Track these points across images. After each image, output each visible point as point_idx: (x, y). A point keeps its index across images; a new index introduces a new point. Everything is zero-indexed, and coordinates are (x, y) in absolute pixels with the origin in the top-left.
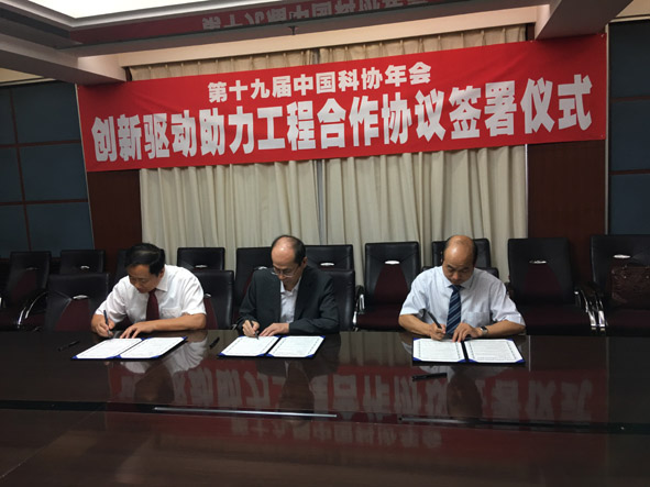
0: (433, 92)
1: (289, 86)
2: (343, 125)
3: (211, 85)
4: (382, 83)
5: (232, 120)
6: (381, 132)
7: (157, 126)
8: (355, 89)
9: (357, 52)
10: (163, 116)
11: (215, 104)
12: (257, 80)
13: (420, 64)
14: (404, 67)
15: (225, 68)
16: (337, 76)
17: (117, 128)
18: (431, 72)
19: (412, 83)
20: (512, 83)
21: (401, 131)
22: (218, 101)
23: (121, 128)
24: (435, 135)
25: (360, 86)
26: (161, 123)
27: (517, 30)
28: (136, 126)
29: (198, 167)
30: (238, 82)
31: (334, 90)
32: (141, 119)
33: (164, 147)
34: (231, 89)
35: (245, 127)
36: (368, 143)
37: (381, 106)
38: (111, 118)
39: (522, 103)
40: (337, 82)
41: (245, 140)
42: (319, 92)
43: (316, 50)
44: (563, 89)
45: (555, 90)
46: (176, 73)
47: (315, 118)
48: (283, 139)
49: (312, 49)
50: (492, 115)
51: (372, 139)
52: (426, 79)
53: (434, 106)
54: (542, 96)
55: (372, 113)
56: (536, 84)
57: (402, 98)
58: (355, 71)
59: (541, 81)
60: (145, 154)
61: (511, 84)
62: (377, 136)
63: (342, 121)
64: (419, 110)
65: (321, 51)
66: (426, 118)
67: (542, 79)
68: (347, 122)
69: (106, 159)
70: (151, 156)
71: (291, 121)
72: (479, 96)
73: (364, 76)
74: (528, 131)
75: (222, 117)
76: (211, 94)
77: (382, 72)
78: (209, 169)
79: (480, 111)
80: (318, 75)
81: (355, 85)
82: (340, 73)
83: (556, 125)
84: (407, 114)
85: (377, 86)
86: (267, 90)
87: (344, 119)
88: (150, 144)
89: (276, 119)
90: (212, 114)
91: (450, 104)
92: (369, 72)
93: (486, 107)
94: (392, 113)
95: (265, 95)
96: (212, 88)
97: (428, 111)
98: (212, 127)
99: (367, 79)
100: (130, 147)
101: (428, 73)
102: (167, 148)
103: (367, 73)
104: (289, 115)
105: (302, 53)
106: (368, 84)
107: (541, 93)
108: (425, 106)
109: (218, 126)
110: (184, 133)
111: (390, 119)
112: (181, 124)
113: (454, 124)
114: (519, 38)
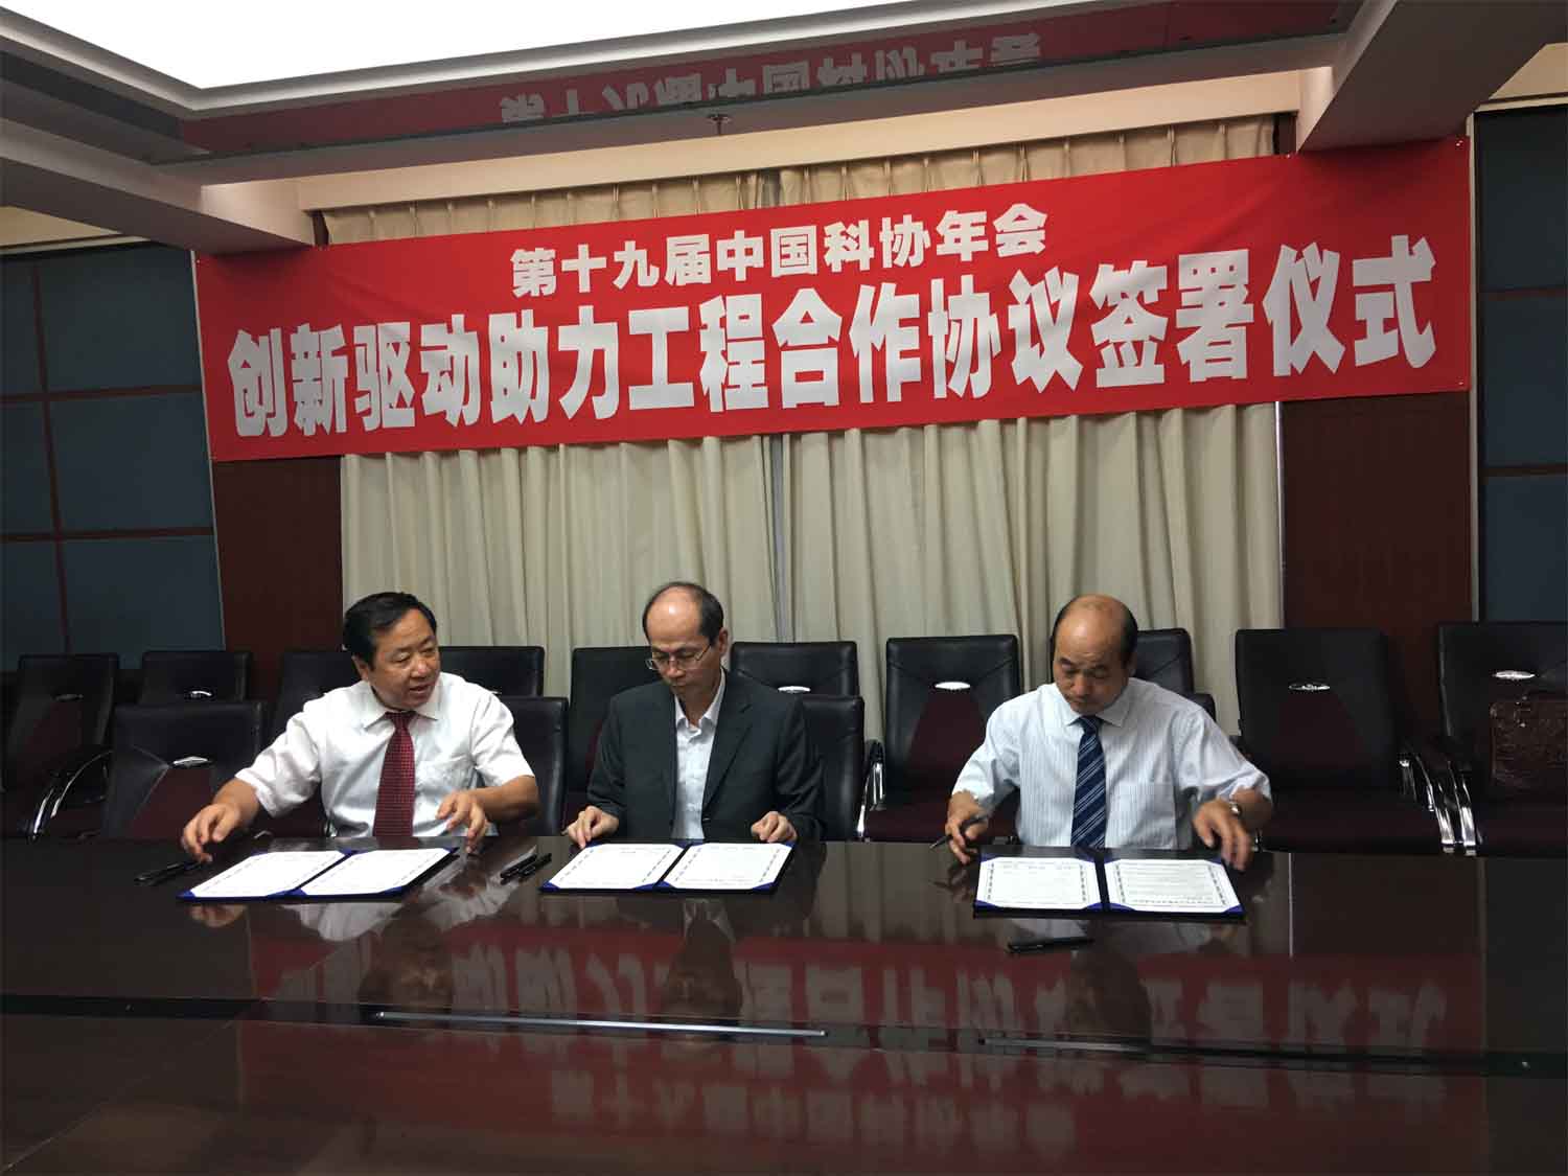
0: (1052, 275)
1: (707, 257)
2: (834, 351)
3: (519, 256)
4: (929, 253)
5: (568, 338)
6: (927, 369)
7: (387, 352)
8: (865, 266)
9: (870, 180)
10: (402, 329)
11: (527, 301)
12: (630, 245)
13: (1019, 208)
14: (982, 216)
15: (554, 216)
16: (821, 236)
17: (288, 356)
18: (1046, 227)
19: (1002, 252)
20: (1244, 253)
21: (974, 368)
22: (535, 293)
23: (299, 355)
24: (1057, 379)
25: (877, 260)
26: (396, 346)
27: (1252, 128)
28: (335, 353)
29: (482, 452)
30: (583, 249)
31: (812, 269)
32: (348, 335)
33: (401, 403)
34: (567, 265)
35: (599, 355)
36: (894, 395)
37: (926, 306)
38: (276, 333)
39: (1266, 303)
40: (822, 250)
41: (597, 385)
42: (777, 272)
43: (772, 174)
44: (1365, 271)
45: (1345, 272)
46: (436, 225)
47: (768, 335)
48: (690, 385)
49: (760, 173)
50: (1194, 329)
51: (906, 387)
52: (1037, 246)
53: (1054, 308)
54: (1314, 285)
55: (904, 323)
56: (1299, 256)
57: (977, 289)
58: (864, 225)
59: (1311, 250)
60: (354, 419)
61: (1240, 256)
62: (918, 378)
63: (831, 343)
64: (1018, 318)
65: (785, 176)
66: (1035, 336)
67: (1313, 247)
68: (843, 346)
69: (259, 432)
70: (370, 424)
71: (709, 342)
72: (1164, 285)
73: (885, 236)
74: (1280, 369)
75: (544, 331)
76: (517, 279)
77: (931, 225)
78: (508, 456)
79: (1164, 320)
80: (775, 233)
81: (864, 256)
82: (828, 229)
83: (1349, 356)
84: (989, 327)
85: (917, 260)
86: (652, 267)
87: (837, 339)
88: (368, 396)
89: (672, 337)
90: (519, 325)
91: (1093, 304)
92: (896, 226)
93: (1179, 312)
94: (953, 323)
95: (648, 279)
96: (521, 262)
97: (1039, 322)
98: (519, 354)
99: (893, 243)
100: (321, 402)
101: (1039, 229)
102: (409, 405)
103: (892, 229)
104: (705, 327)
105: (738, 181)
106: (894, 255)
107: (1312, 279)
108: (1032, 308)
109: (534, 353)
110: (450, 369)
111: (947, 338)
112: (445, 347)
113: (1104, 352)
114: (1257, 149)
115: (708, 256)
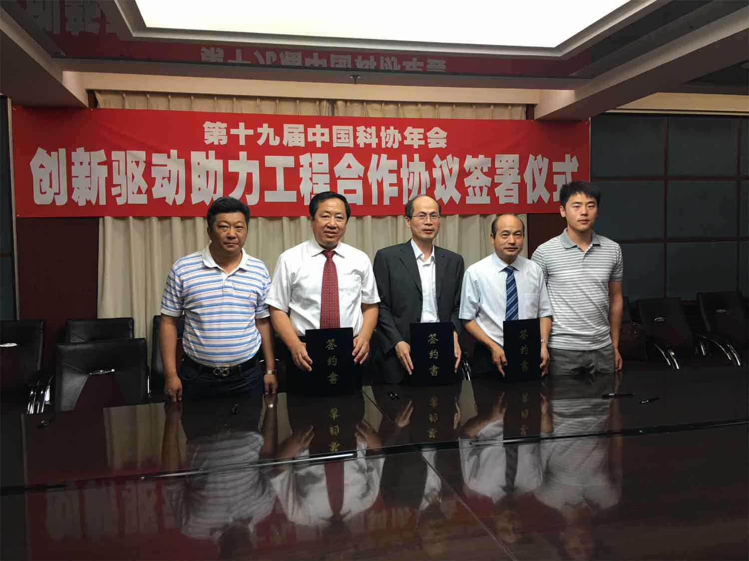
0: (449, 157)
2: (361, 181)
3: (207, 125)
4: (401, 143)
5: (233, 166)
6: (401, 192)
7: (132, 167)
8: (374, 146)
9: (375, 110)
10: (142, 155)
11: (212, 146)
12: (265, 125)
13: (436, 129)
14: (422, 130)
15: (224, 107)
16: (355, 131)
17: (70, 164)
18: (447, 138)
19: (430, 146)
20: (517, 156)
22: (216, 143)
23: (77, 164)
24: (451, 199)
25: (379, 144)
26: (137, 163)
27: (520, 108)
28: (100, 164)
29: (183, 218)
30: (242, 125)
31: (351, 145)
32: (108, 155)
33: (140, 191)
34: (233, 131)
35: (250, 175)
36: (386, 202)
37: (400, 165)
38: (63, 151)
39: (525, 176)
40: (355, 137)
41: (249, 189)
42: (335, 145)
43: (333, 102)
44: (557, 166)
45: (550, 166)
46: (160, 105)
47: (331, 172)
48: (295, 192)
49: (328, 100)
50: (500, 184)
51: (391, 199)
52: (443, 144)
53: (451, 171)
54: (540, 170)
55: (391, 172)
56: (536, 159)
57: (420, 160)
58: (374, 128)
59: (539, 157)
60: (111, 198)
62: (397, 195)
63: (359, 178)
64: (437, 173)
65: (339, 103)
66: (443, 182)
68: (365, 179)
69: (49, 202)
70: (120, 201)
71: (304, 173)
72: (490, 166)
73: (383, 134)
74: (529, 202)
75: (221, 162)
76: (207, 136)
77: (402, 132)
79: (490, 179)
80: (335, 128)
81: (374, 142)
82: (358, 129)
83: (551, 198)
84: (425, 176)
85: (396, 146)
86: (276, 136)
87: (362, 176)
88: (120, 187)
89: (286, 170)
90: (207, 158)
91: (465, 170)
92: (387, 131)
93: (496, 176)
94: (411, 173)
95: (275, 142)
96: (209, 128)
97: (445, 175)
98: (207, 172)
99: (386, 137)
100: (90, 189)
101: (444, 138)
102: (144, 193)
103: (386, 131)
104: (302, 166)
105: (318, 103)
106: (387, 143)
107: (540, 168)
108: (442, 170)
109: (216, 172)
110: (168, 176)
111: (408, 179)
112: (166, 166)
113: (469, 190)
114: (521, 117)
115: (304, 134)
